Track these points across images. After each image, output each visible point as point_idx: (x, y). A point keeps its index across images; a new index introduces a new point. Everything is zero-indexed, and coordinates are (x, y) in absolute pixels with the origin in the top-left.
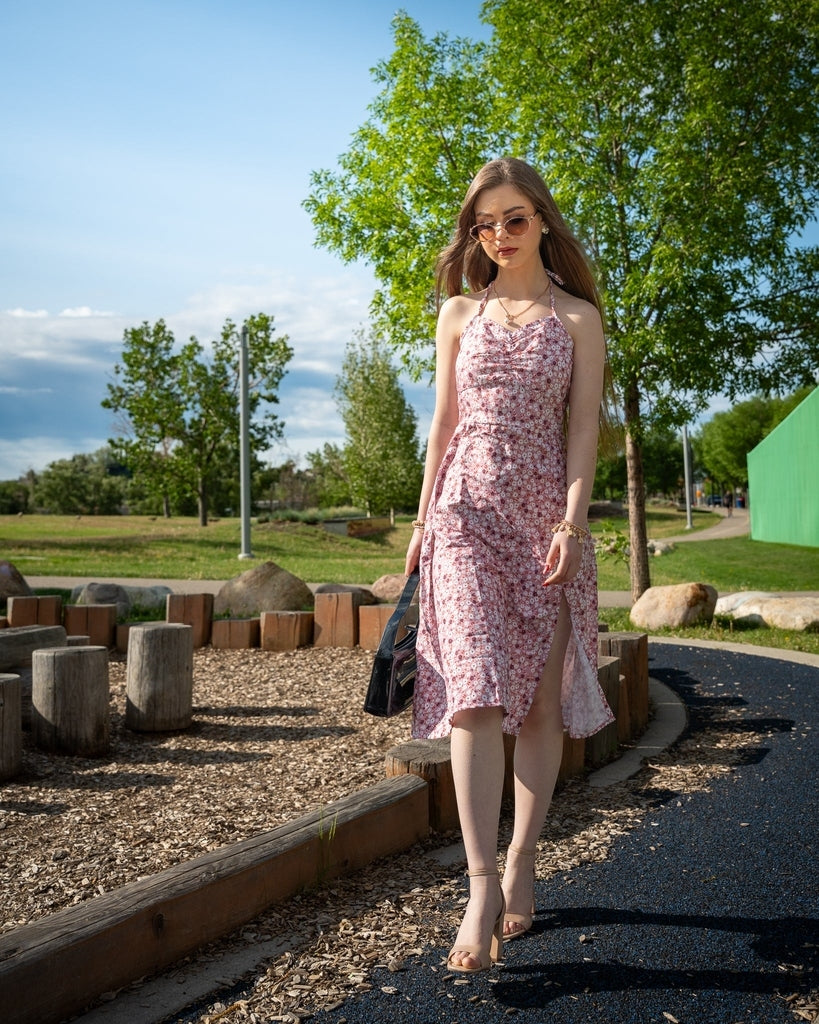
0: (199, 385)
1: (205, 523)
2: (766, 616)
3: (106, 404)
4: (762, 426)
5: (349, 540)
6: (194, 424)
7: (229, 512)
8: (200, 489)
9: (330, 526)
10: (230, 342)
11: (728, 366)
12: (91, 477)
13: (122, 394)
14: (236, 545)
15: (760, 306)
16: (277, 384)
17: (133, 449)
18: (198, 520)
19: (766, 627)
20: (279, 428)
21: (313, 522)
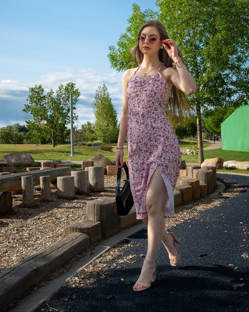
0: (52, 104)
1: (54, 146)
2: (236, 166)
3: (24, 110)
4: (224, 115)
5: (101, 151)
6: (51, 116)
7: (57, 143)
8: (53, 136)
9: (95, 146)
10: (61, 91)
11: (224, 100)
12: (14, 132)
13: (29, 107)
14: (69, 152)
15: (233, 83)
16: (75, 103)
17: (33, 124)
18: (52, 146)
19: (237, 169)
20: (76, 117)
21: (90, 145)
